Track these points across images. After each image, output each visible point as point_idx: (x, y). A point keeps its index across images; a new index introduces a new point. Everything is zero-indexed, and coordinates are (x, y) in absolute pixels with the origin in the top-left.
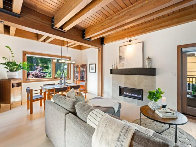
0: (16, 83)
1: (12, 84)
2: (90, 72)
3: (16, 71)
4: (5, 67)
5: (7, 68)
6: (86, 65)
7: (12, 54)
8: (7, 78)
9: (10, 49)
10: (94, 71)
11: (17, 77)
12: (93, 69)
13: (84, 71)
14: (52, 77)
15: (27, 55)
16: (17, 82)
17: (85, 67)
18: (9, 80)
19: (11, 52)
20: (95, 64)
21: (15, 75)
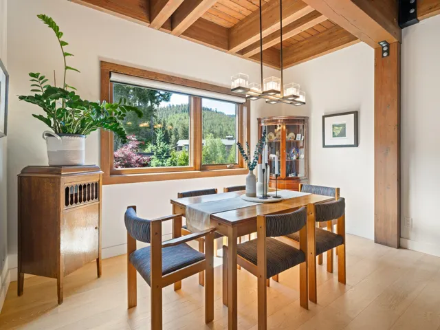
0: (79, 184)
1: (67, 189)
2: (324, 146)
3: (78, 133)
4: (40, 117)
5: (48, 122)
6: (304, 120)
7: (65, 54)
8: (46, 163)
9: (56, 29)
10: (353, 143)
11: (83, 161)
12: (343, 134)
13: (297, 143)
14: (191, 164)
15: (114, 77)
16: (82, 183)
17: (301, 125)
18: (55, 171)
19: (63, 44)
20: (356, 114)
21: (77, 153)
